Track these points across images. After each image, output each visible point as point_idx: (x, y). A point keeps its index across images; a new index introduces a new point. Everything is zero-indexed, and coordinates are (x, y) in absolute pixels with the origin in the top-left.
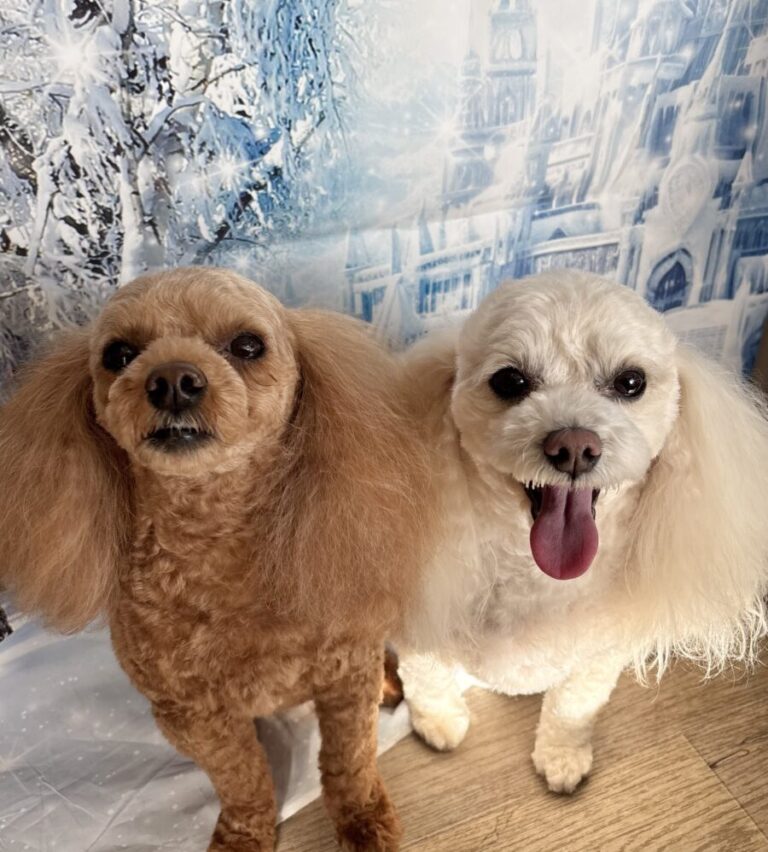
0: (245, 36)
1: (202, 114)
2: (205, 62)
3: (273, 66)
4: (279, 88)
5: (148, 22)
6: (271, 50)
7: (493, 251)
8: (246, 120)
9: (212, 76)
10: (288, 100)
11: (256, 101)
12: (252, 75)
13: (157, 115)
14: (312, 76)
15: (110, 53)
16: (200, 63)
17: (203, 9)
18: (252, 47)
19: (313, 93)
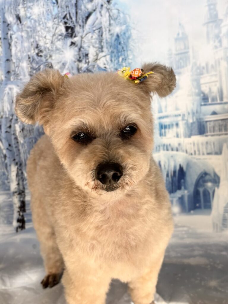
0: (107, 48)
1: (96, 68)
2: (97, 55)
3: (113, 55)
4: (115, 60)
5: (85, 45)
6: (113, 51)
7: (186, 116)
8: (106, 69)
9: (99, 58)
10: (117, 64)
11: (109, 64)
12: (108, 57)
13: (85, 68)
14: (123, 57)
15: (76, 53)
16: (96, 55)
17: (98, 42)
18: (109, 51)
19: (124, 61)
